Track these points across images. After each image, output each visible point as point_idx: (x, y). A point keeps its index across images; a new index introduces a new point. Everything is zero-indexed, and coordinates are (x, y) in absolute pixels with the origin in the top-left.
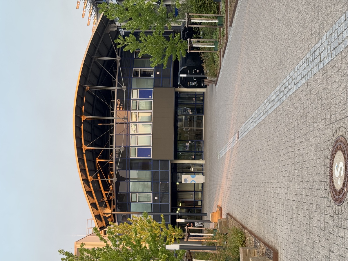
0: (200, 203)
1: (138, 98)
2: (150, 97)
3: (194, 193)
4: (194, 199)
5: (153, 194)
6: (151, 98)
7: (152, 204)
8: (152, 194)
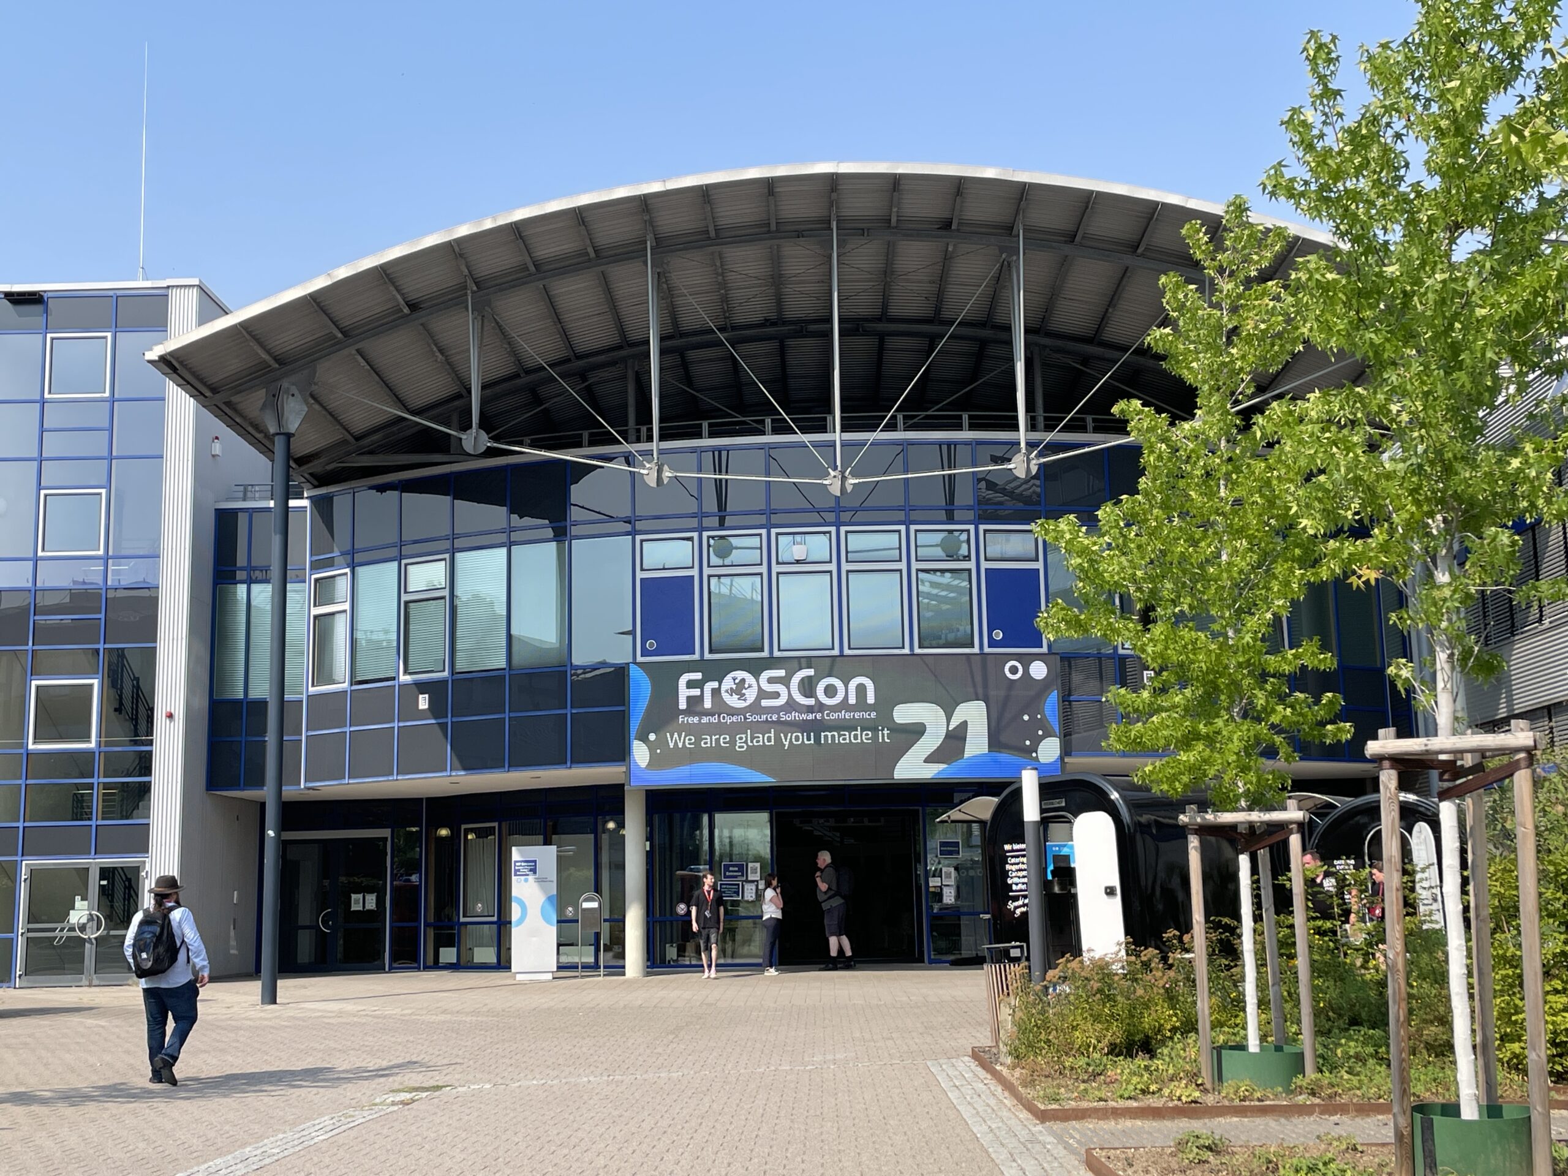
0: (448, 955)
1: (984, 565)
2: (998, 635)
3: (495, 919)
4: (462, 920)
5: (443, 682)
6: (993, 643)
7: (393, 679)
8: (446, 674)
